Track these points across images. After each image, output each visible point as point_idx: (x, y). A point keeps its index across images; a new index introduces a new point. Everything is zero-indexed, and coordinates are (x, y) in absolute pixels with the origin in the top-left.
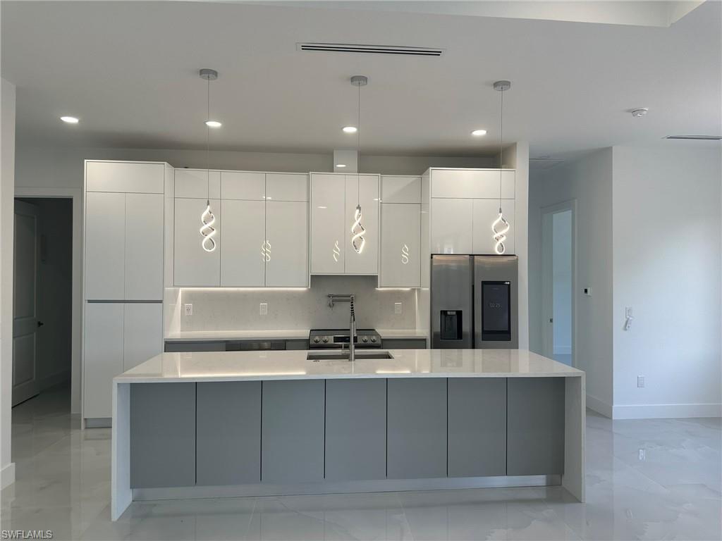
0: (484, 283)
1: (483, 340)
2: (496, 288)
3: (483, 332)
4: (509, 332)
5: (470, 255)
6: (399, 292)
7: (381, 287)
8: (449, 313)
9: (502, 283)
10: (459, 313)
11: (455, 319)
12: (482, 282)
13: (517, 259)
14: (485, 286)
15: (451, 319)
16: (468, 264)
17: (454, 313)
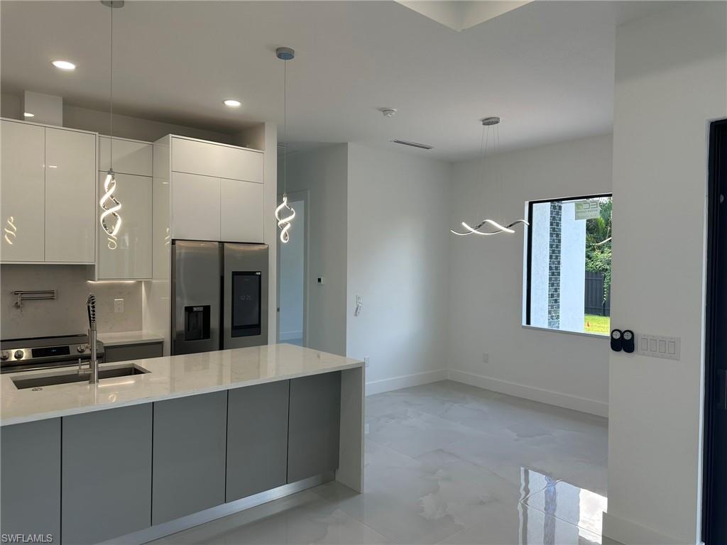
0: (234, 274)
1: (232, 337)
2: (246, 279)
3: (234, 328)
4: (259, 326)
5: (219, 242)
6: (121, 286)
7: (99, 279)
8: (195, 309)
9: (253, 273)
10: (207, 309)
11: (201, 316)
12: (233, 272)
13: (268, 248)
14: (235, 277)
15: (197, 315)
16: (217, 252)
17: (201, 309)
